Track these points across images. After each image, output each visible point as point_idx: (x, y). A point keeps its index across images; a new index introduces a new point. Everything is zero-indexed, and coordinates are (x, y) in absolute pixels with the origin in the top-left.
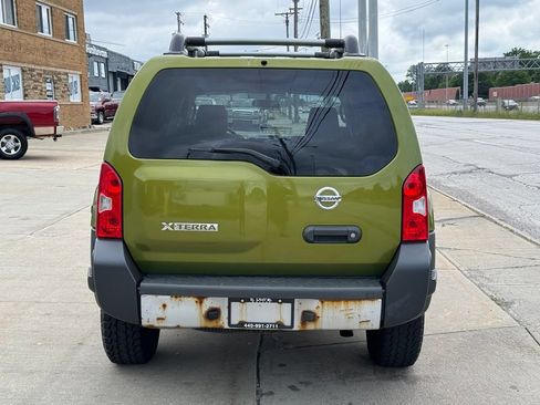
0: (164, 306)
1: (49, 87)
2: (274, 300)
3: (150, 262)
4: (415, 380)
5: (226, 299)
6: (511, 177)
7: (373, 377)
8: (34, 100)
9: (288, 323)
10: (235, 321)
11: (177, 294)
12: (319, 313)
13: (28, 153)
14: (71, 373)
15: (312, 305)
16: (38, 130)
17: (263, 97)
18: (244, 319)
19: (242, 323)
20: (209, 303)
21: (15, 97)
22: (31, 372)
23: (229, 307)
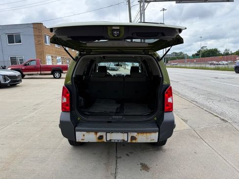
0: (84, 135)
1: (68, 61)
2: (122, 133)
4: (165, 151)
5: (105, 133)
6: (177, 82)
7: (152, 150)
8: (64, 64)
9: (126, 140)
10: (108, 139)
11: (88, 131)
12: (137, 137)
13: (62, 77)
14: (59, 149)
16: (64, 72)
17: (117, 63)
18: (111, 138)
19: (110, 140)
20: (99, 134)
21: (60, 64)
22: (47, 149)
23: (106, 135)
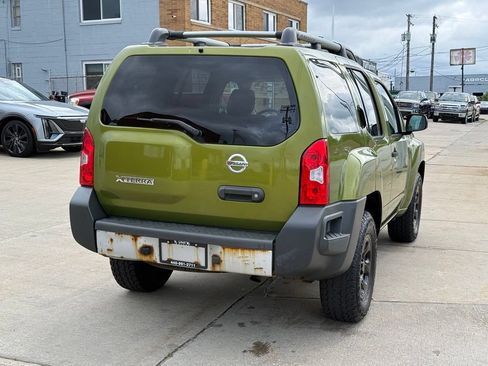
0: (112, 240)
2: (192, 244)
3: (116, 207)
5: (157, 240)
9: (203, 264)
10: (165, 258)
11: (120, 231)
12: (222, 257)
15: (218, 250)
18: (171, 257)
19: (169, 260)
20: (142, 241)
23: (160, 246)
